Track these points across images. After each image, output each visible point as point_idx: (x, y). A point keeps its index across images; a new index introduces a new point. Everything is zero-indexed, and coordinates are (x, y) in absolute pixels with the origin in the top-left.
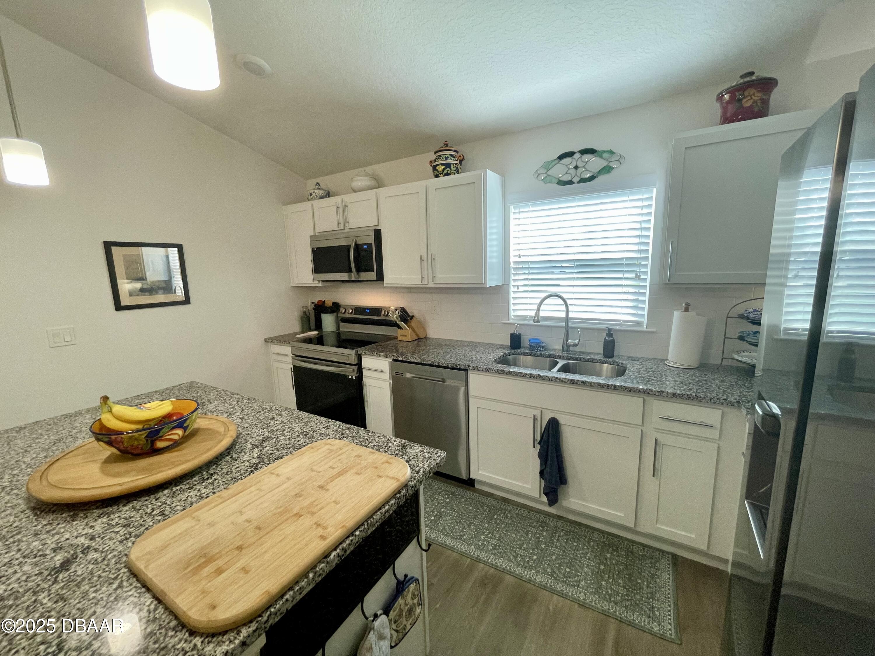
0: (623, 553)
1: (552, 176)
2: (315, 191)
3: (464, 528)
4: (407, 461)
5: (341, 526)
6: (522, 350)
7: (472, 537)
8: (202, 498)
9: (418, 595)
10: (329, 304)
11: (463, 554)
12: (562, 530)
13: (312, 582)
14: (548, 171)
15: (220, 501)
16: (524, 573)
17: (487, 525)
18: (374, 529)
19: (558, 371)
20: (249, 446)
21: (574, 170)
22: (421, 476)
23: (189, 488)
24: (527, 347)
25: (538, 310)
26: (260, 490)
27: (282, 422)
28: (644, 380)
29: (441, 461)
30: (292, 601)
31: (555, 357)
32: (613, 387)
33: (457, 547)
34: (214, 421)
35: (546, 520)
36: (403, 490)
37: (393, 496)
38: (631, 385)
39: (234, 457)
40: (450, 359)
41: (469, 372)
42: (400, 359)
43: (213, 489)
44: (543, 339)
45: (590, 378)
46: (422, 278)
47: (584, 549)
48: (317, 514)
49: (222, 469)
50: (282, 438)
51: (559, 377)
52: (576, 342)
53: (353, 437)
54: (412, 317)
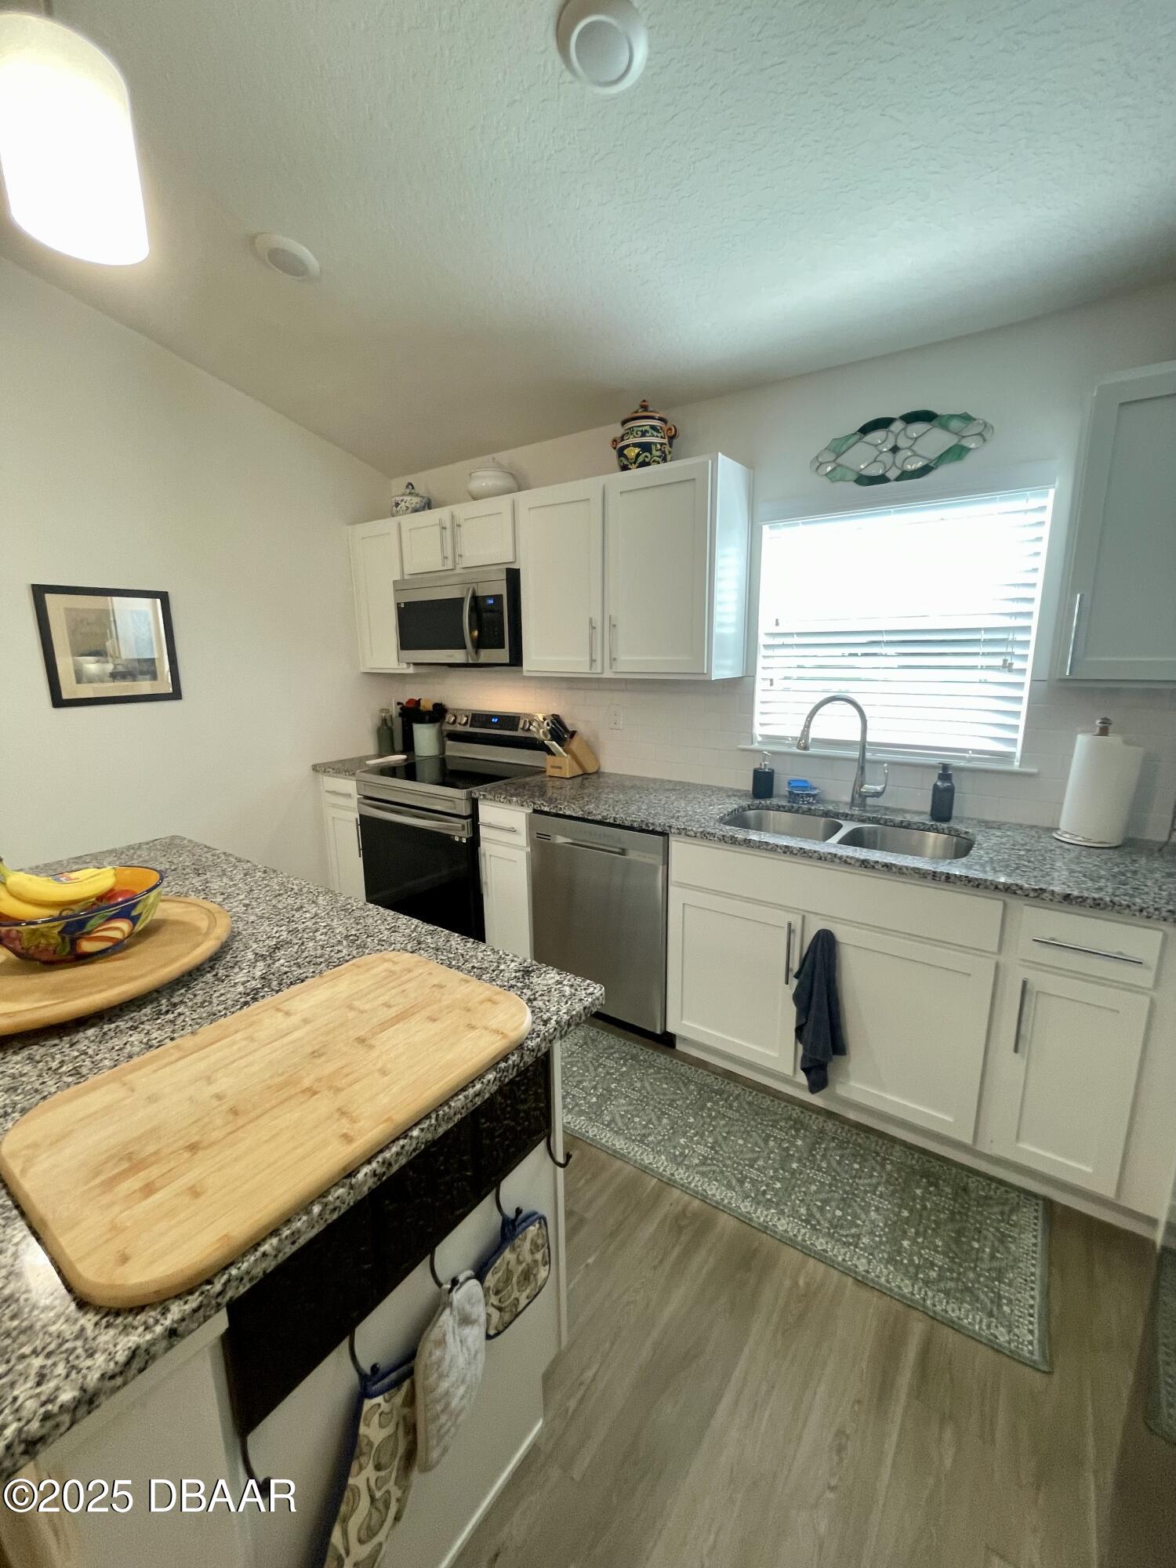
0: (948, 1190)
1: (848, 468)
2: (405, 498)
3: (650, 1121)
4: (530, 1000)
5: (386, 1117)
6: (775, 801)
7: (663, 1140)
8: (151, 1047)
9: (543, 1246)
10: (427, 705)
11: (645, 1169)
12: (833, 1138)
13: (317, 1222)
14: (839, 455)
15: (177, 1055)
16: (755, 1211)
17: (692, 1120)
18: (450, 1126)
19: (840, 842)
20: (251, 956)
21: (890, 455)
22: (551, 1031)
23: (131, 1028)
24: (786, 796)
25: (807, 726)
26: (251, 1039)
27: (316, 915)
28: (1007, 866)
29: (592, 1003)
30: (276, 1256)
31: (837, 815)
32: (943, 877)
33: (635, 1155)
34: (193, 909)
35: (805, 1117)
36: (513, 1055)
37: (493, 1066)
38: (981, 875)
39: (220, 975)
40: (636, 813)
41: (672, 838)
42: (546, 809)
43: (173, 1031)
44: (814, 782)
45: (900, 859)
46: (593, 661)
47: (871, 1176)
48: (344, 1092)
49: (195, 995)
50: (311, 944)
51: (840, 854)
52: (879, 788)
53: (437, 950)
54: (573, 734)
